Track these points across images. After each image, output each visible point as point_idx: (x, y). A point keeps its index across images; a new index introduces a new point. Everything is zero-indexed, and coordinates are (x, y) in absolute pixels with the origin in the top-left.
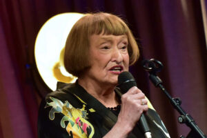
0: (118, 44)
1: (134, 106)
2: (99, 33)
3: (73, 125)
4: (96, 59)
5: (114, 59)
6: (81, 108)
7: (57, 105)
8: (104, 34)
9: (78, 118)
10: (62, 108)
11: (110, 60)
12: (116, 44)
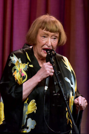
0: (51, 36)
1: (46, 71)
2: (43, 29)
3: (17, 72)
4: (39, 42)
5: (47, 44)
6: (27, 63)
7: (14, 59)
8: (45, 30)
9: (21, 69)
10: (16, 61)
11: (45, 44)
12: (50, 36)
